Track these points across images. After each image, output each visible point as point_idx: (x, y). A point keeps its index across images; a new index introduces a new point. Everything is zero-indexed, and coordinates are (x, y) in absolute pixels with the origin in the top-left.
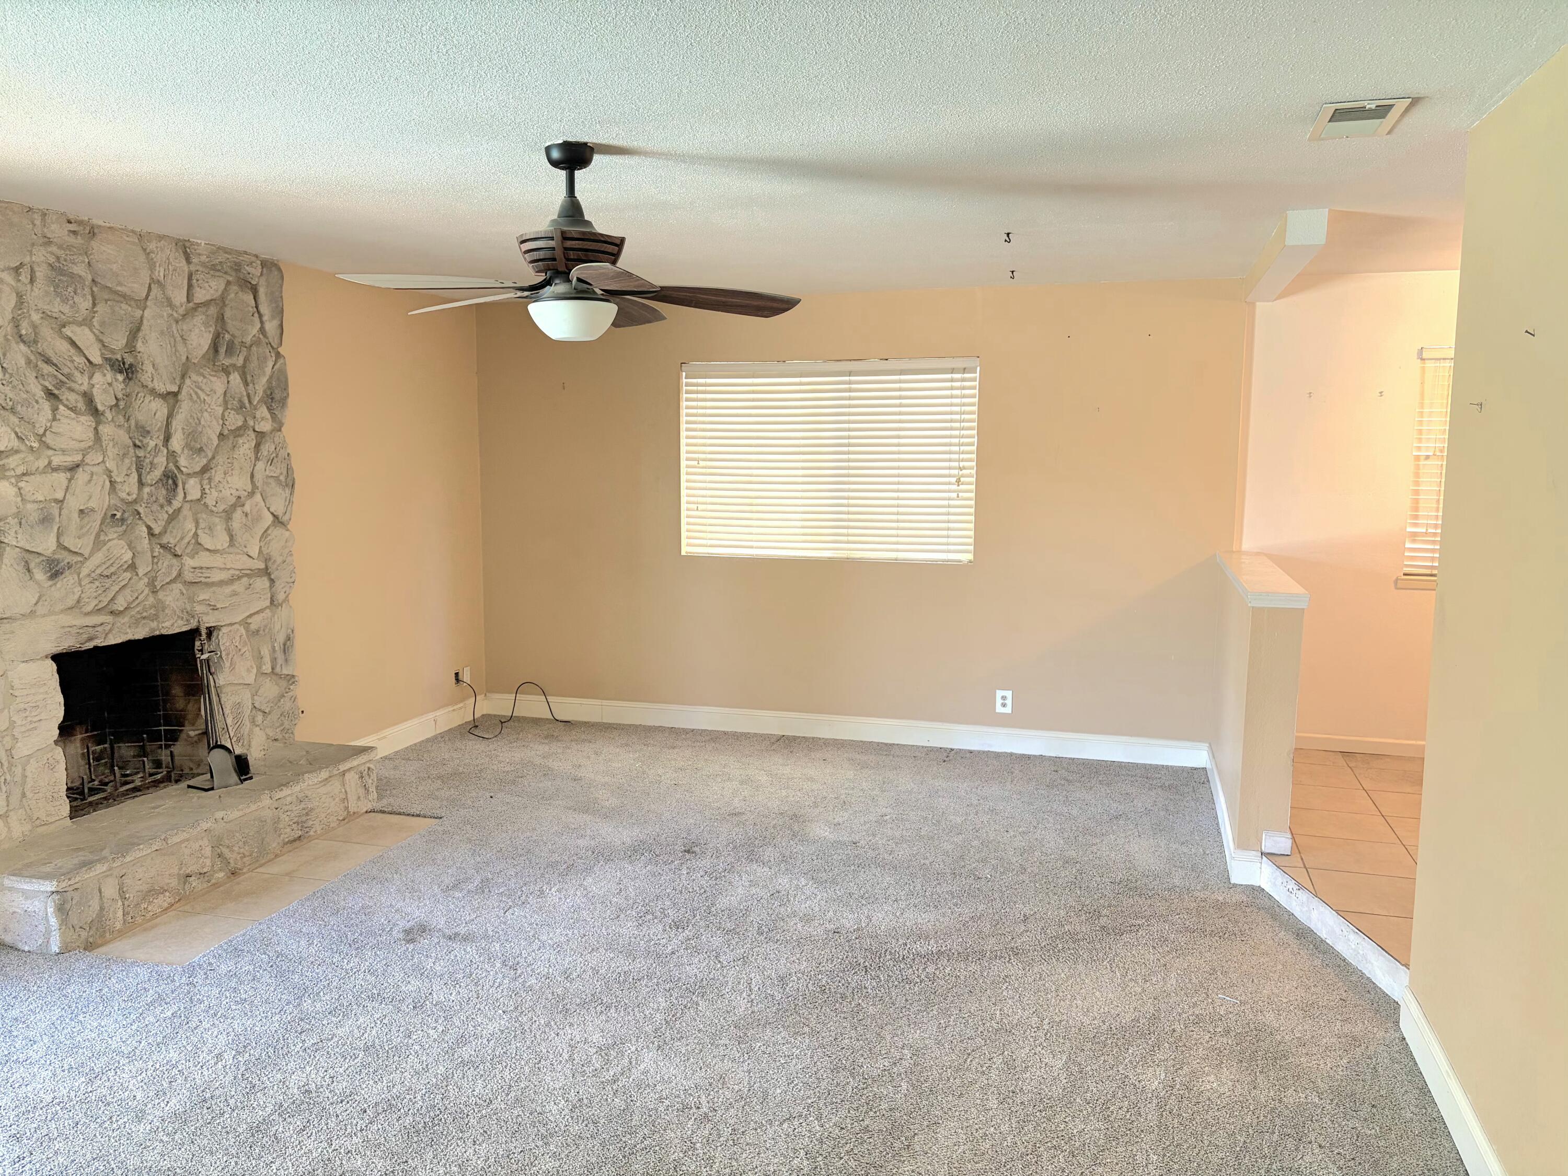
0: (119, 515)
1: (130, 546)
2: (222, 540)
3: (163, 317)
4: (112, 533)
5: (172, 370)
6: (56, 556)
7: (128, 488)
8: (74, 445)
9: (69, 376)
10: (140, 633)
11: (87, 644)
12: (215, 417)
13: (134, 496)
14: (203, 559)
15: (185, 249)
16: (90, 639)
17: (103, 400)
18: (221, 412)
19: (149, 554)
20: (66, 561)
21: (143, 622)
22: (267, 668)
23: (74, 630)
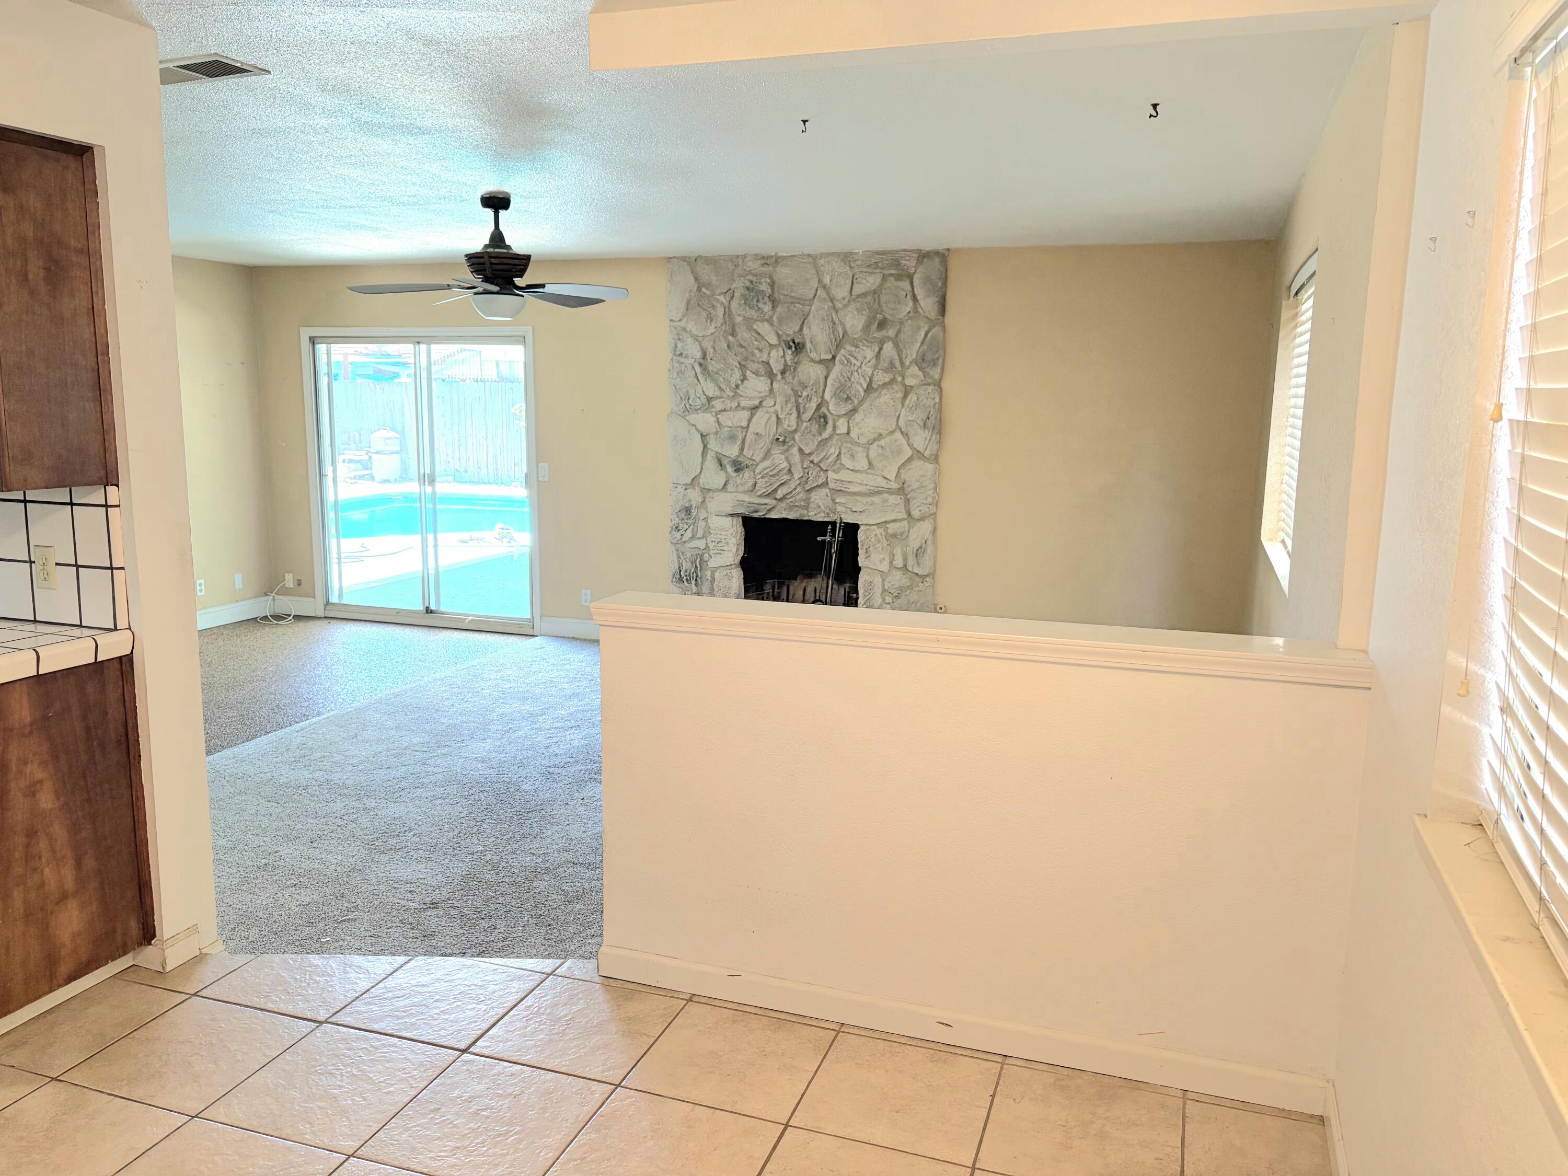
0: (781, 439)
1: (787, 459)
2: (862, 464)
3: (824, 308)
4: (777, 451)
5: (830, 344)
6: (740, 459)
7: (790, 422)
8: (756, 395)
9: (753, 354)
10: (792, 516)
11: (754, 514)
12: (863, 376)
13: (794, 428)
14: (844, 475)
15: (847, 257)
16: (756, 511)
17: (777, 367)
18: (871, 372)
19: (800, 465)
20: (745, 463)
21: (796, 509)
22: (899, 563)
23: (745, 504)
